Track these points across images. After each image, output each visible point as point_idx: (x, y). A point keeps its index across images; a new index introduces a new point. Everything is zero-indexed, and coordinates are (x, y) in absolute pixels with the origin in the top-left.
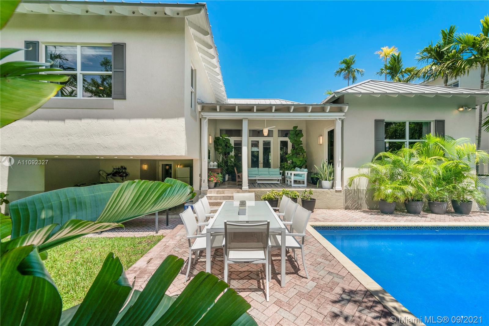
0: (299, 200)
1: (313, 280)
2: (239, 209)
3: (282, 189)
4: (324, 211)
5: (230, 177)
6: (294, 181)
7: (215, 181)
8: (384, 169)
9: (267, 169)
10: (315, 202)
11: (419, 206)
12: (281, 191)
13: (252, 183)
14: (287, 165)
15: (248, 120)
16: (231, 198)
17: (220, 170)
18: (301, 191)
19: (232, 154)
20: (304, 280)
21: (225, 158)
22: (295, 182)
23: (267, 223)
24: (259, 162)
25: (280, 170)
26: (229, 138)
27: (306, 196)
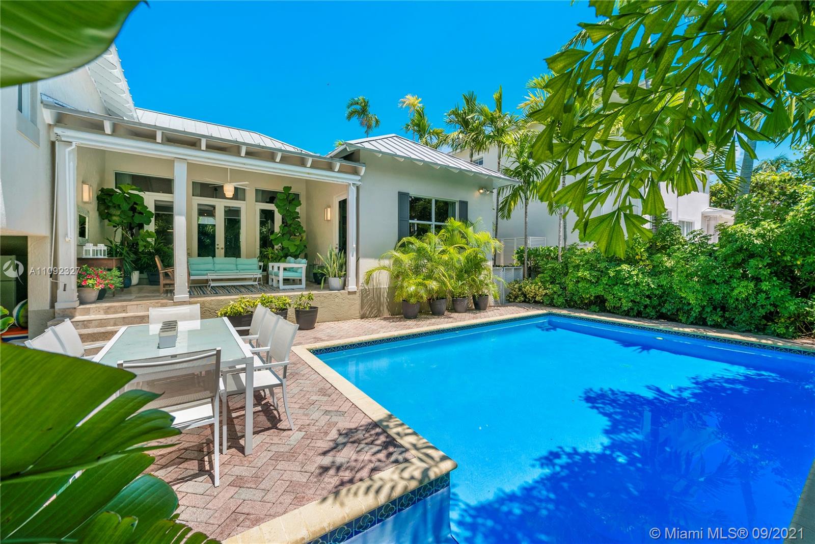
0: (291, 312)
1: (300, 430)
2: (160, 337)
3: (260, 296)
4: (331, 324)
5: (145, 276)
6: (284, 280)
7: (100, 287)
8: (407, 259)
9: (233, 259)
10: (316, 311)
11: (443, 305)
12: (259, 298)
13: (200, 287)
14: (272, 253)
15: (188, 163)
16: (144, 319)
17: (114, 260)
18: (295, 296)
19: (151, 227)
20: (286, 433)
21: (129, 235)
22: (286, 281)
23: (215, 352)
24: (216, 246)
25: (260, 261)
26: (141, 194)
27: (303, 304)
